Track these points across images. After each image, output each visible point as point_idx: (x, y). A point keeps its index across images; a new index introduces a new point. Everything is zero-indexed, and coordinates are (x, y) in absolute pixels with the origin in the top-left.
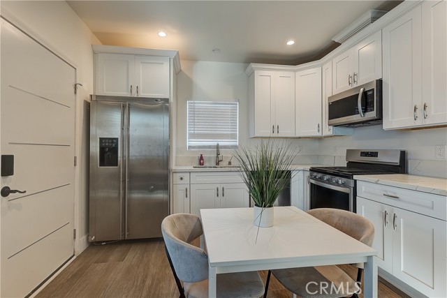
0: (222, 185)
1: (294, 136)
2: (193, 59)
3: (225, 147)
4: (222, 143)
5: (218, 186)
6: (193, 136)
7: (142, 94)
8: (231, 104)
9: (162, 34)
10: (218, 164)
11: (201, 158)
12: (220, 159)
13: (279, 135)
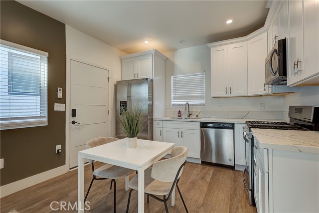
0: (182, 130)
1: (246, 95)
2: (173, 50)
3: (193, 105)
4: (191, 102)
5: (179, 130)
6: (175, 98)
7: (140, 77)
8: (200, 75)
9: (146, 42)
10: (189, 116)
11: (179, 112)
12: (190, 113)
13: (232, 95)
